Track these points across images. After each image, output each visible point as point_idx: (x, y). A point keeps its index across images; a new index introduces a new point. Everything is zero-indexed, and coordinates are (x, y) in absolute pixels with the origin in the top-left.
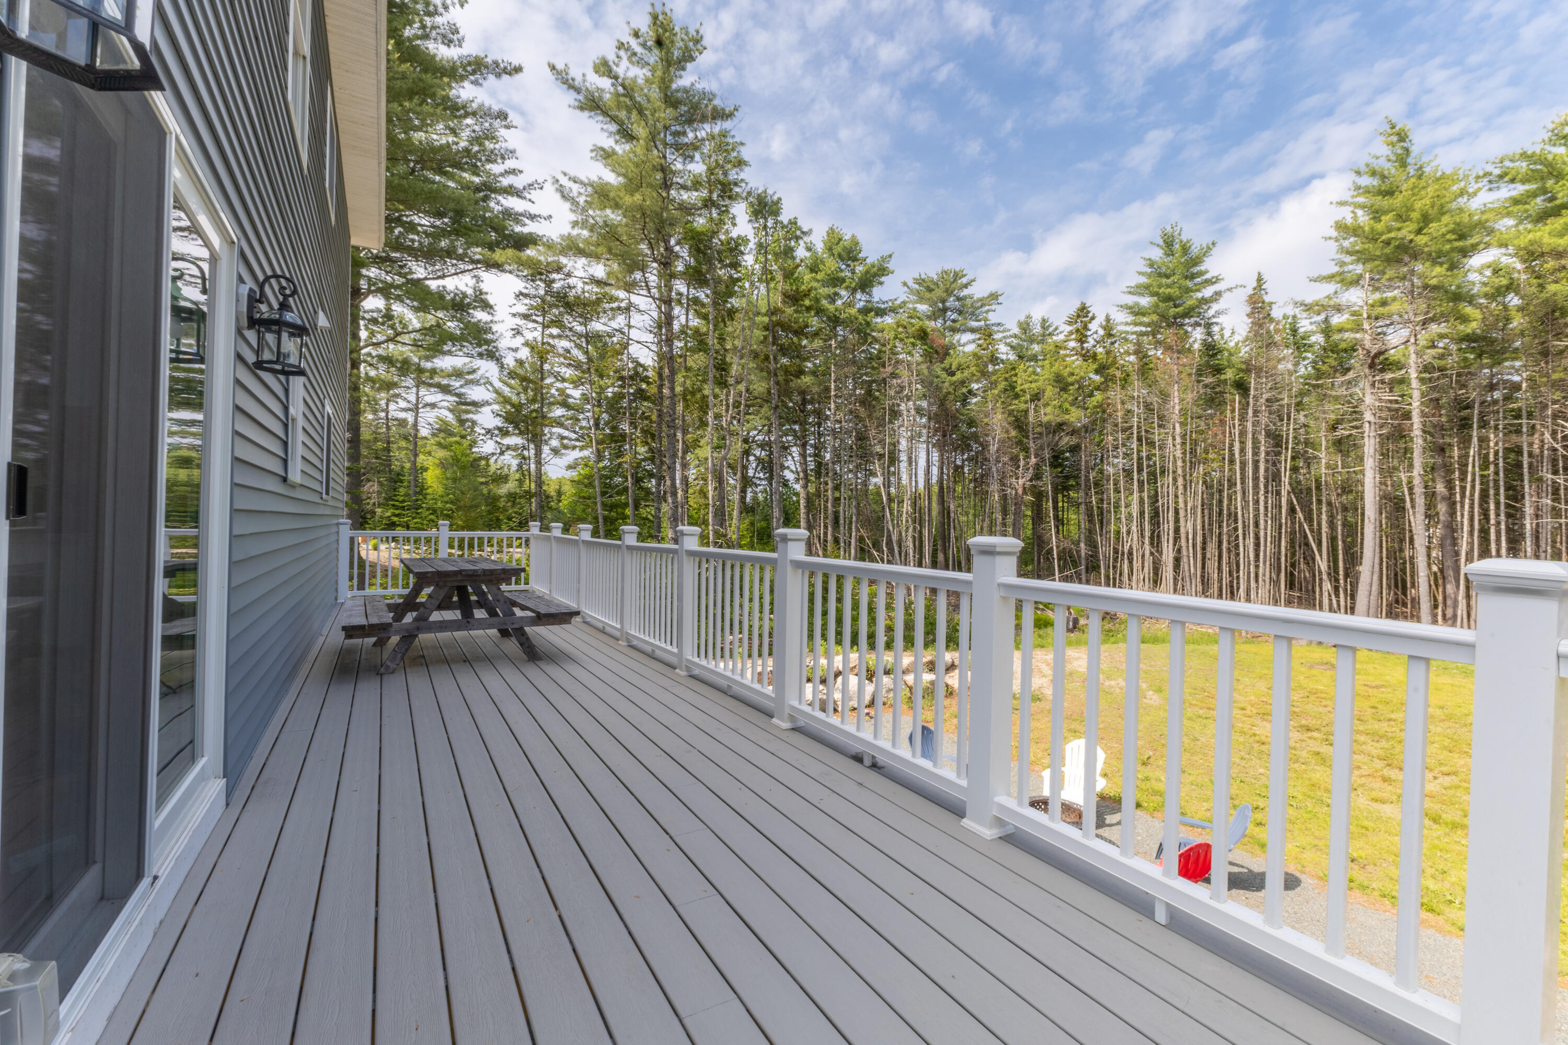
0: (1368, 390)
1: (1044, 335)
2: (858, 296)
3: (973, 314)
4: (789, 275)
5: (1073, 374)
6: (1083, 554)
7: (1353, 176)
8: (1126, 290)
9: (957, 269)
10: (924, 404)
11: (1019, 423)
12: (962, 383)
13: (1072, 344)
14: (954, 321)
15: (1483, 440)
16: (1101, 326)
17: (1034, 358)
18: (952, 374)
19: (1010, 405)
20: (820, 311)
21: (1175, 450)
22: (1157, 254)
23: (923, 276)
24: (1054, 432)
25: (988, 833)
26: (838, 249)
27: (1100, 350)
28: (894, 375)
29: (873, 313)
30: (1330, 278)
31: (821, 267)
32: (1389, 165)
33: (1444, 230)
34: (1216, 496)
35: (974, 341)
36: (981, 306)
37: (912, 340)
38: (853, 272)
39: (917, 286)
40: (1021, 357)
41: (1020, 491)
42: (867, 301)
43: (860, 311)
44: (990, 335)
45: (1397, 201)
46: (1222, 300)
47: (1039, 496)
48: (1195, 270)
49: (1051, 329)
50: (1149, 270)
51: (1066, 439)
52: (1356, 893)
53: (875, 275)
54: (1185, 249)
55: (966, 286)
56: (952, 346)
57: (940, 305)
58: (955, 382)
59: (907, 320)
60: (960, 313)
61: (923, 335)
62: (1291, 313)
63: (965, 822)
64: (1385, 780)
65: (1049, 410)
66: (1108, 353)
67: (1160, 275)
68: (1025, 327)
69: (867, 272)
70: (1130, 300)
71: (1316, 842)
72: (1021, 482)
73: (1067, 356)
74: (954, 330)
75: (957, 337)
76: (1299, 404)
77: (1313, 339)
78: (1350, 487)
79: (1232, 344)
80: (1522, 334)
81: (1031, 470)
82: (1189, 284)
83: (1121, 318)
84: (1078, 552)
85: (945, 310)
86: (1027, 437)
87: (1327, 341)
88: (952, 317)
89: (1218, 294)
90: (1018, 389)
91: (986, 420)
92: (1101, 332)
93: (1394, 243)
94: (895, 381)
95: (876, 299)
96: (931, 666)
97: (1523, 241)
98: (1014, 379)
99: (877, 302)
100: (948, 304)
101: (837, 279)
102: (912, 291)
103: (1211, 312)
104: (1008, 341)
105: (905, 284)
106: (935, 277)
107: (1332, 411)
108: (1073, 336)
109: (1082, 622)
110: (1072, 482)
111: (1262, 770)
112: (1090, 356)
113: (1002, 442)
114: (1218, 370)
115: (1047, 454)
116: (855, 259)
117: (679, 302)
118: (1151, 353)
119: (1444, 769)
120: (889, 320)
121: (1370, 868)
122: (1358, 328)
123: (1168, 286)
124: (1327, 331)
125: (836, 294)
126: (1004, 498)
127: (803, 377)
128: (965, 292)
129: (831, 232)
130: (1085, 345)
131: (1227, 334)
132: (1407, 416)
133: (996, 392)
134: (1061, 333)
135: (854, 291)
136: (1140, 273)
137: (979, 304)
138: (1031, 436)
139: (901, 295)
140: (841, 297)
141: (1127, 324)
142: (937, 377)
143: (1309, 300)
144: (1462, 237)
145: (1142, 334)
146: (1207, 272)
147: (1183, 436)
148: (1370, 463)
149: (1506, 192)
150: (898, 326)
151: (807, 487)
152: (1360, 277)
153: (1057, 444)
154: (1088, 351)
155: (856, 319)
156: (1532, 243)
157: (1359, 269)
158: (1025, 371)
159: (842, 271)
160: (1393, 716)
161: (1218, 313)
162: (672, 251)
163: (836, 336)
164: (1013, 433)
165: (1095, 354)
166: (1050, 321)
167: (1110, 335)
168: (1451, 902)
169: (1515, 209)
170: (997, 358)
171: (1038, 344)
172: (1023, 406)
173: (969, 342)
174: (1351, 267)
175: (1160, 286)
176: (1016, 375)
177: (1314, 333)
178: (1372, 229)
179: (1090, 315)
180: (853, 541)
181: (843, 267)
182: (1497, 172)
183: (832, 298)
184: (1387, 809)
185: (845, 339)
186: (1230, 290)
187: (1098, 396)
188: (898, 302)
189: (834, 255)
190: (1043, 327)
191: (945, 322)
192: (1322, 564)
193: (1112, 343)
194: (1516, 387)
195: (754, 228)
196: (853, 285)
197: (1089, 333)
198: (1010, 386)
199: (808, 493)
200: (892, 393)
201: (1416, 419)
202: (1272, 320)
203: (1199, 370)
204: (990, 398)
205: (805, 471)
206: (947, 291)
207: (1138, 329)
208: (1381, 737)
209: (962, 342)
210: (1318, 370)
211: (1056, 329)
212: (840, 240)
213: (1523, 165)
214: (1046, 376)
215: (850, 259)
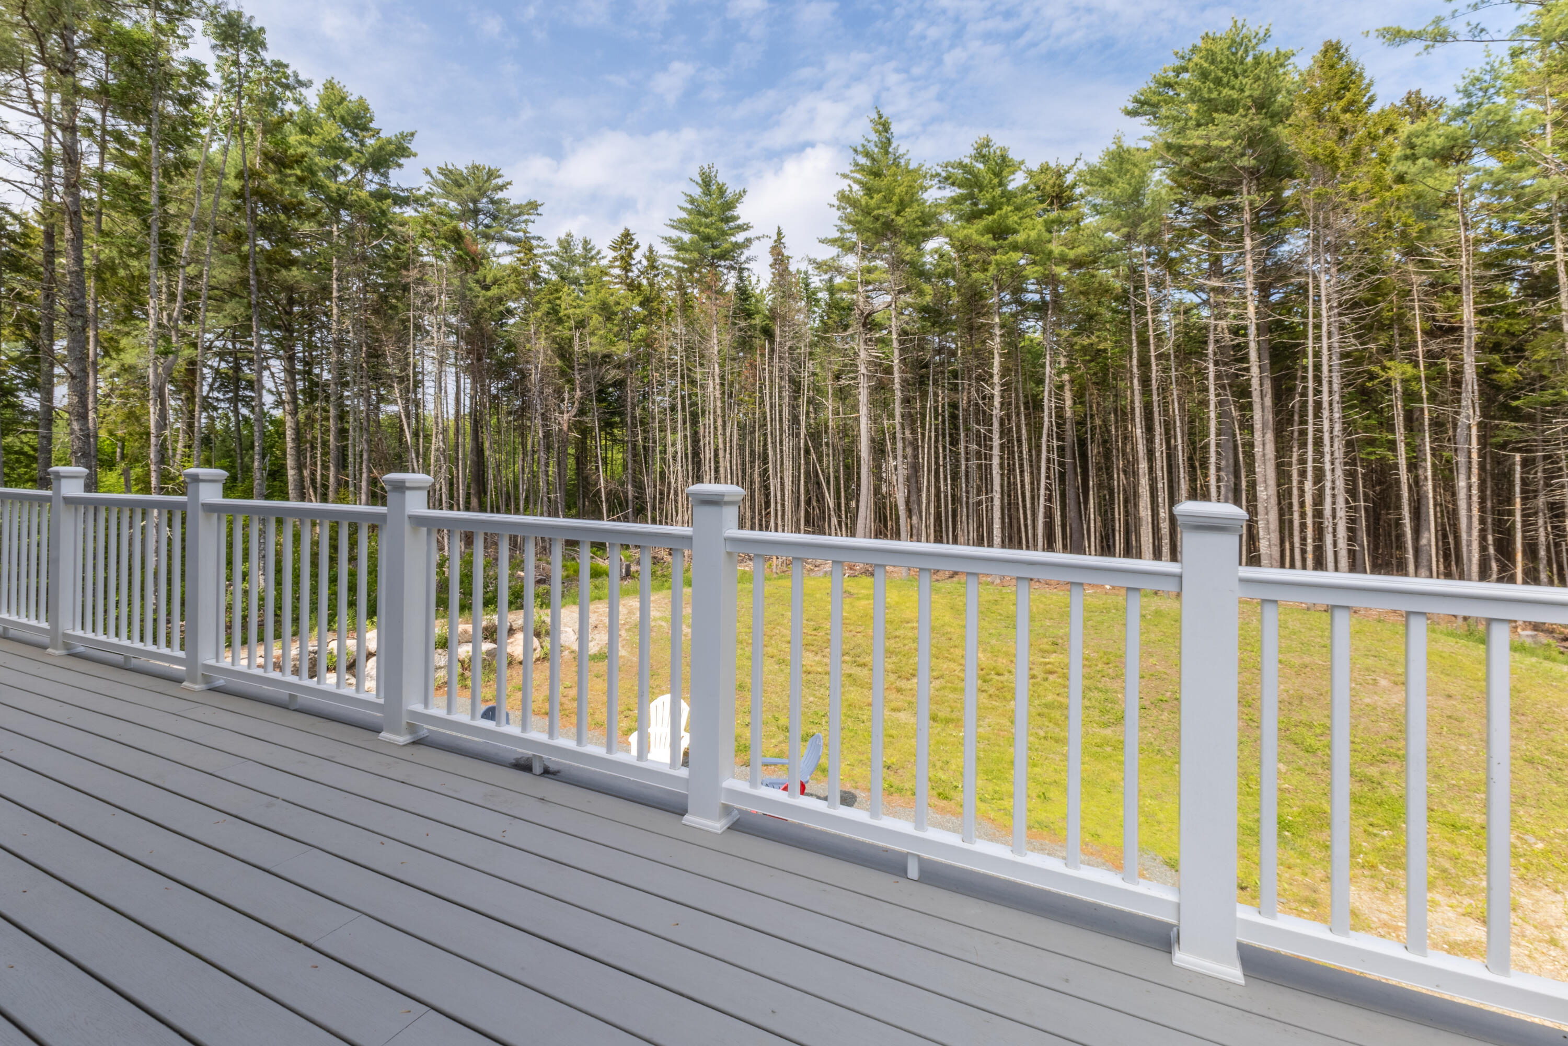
0: (862, 346)
1: (585, 257)
2: (369, 175)
3: (509, 221)
4: (272, 129)
5: (619, 304)
6: (630, 497)
7: (853, 155)
8: (669, 222)
9: (493, 168)
10: (453, 320)
11: (563, 351)
12: (500, 300)
13: (617, 271)
14: (487, 226)
15: (936, 395)
16: (645, 256)
17: (576, 281)
18: (487, 288)
19: (554, 330)
20: (316, 187)
21: (713, 390)
22: (697, 192)
23: (450, 167)
24: (601, 364)
25: (718, 825)
26: (339, 111)
27: (645, 282)
28: (421, 281)
29: (389, 201)
30: (833, 242)
31: (317, 129)
32: (876, 150)
33: (914, 216)
34: (748, 438)
35: (511, 253)
36: (519, 215)
37: (444, 242)
38: (362, 144)
39: (442, 178)
40: (563, 278)
41: (565, 428)
42: (381, 185)
43: (372, 194)
44: (531, 249)
45: (884, 183)
46: (752, 247)
47: (585, 432)
48: (729, 214)
49: (593, 252)
50: (690, 207)
51: (613, 372)
52: (896, 796)
53: (392, 154)
54: (722, 192)
55: (501, 188)
56: (485, 256)
57: (471, 205)
58: (491, 298)
59: (436, 217)
60: (495, 218)
61: (456, 238)
62: (803, 269)
63: (688, 819)
64: (899, 690)
65: (595, 339)
66: (651, 285)
67: (699, 213)
68: (566, 244)
69: (381, 148)
70: (675, 234)
71: (861, 757)
72: (566, 416)
73: (610, 282)
74: (488, 237)
75: (492, 245)
76: (811, 354)
77: (820, 295)
78: (847, 432)
79: (758, 291)
80: (957, 310)
81: (576, 404)
82: (725, 227)
83: (664, 251)
84: (626, 494)
85: (476, 212)
86: (572, 368)
87: (831, 299)
88: (486, 222)
89: (749, 241)
90: (561, 314)
91: (528, 346)
92: (645, 263)
93: (882, 220)
94: (422, 288)
95: (393, 184)
96: (490, 633)
97: (961, 234)
98: (558, 302)
99: (395, 188)
100: (480, 206)
101: (340, 149)
102: (436, 182)
103: (743, 258)
104: (548, 258)
105: (428, 172)
106: (465, 171)
107: (837, 361)
108: (617, 263)
109: (633, 568)
110: (617, 419)
111: (811, 699)
112: (633, 286)
113: (545, 371)
114: (749, 315)
115: (593, 387)
116: (365, 128)
117: (89, 133)
118: (689, 291)
119: (935, 674)
120: (409, 212)
121: (900, 771)
122: (854, 291)
123: (707, 226)
124: (831, 290)
125: (337, 167)
126: (547, 435)
127: (294, 268)
128: (500, 195)
129: (330, 86)
130: (630, 274)
131: (754, 280)
132: (888, 370)
133: (539, 314)
134: (603, 258)
135: (363, 169)
136: (681, 208)
137: (517, 211)
138: (576, 367)
139: (423, 185)
140: (344, 173)
141: (670, 257)
142: (470, 289)
143: (819, 260)
144: (925, 224)
145: (684, 270)
146: (737, 218)
147: (722, 378)
148: (863, 411)
149: (951, 192)
150: (426, 222)
151: (296, 413)
152: (855, 244)
153: (602, 378)
154: (633, 281)
155: (368, 205)
156: (966, 237)
157: (854, 237)
158: (569, 295)
159: (346, 139)
160: (897, 634)
161: (749, 260)
162: (76, 56)
163: (338, 221)
164: (559, 362)
165: (640, 285)
166: (592, 243)
167: (653, 267)
168: (956, 787)
169: (955, 207)
170: (539, 277)
171: (580, 265)
172: (567, 333)
173: (505, 254)
174: (848, 235)
175: (700, 225)
176: (559, 298)
177: (821, 290)
178: (867, 205)
179: (634, 243)
180: (364, 484)
181: (348, 135)
182: (944, 174)
183: (334, 172)
184: (902, 716)
185: (352, 227)
186: (758, 238)
187: (642, 330)
188: (422, 192)
189: (334, 117)
190: (585, 249)
191: (477, 226)
192: (830, 501)
193: (656, 276)
194: (953, 353)
195: (219, 57)
196: (363, 161)
197: (633, 262)
198: (553, 309)
199: (297, 423)
200: (419, 303)
201: (896, 375)
202: (790, 273)
203: (734, 313)
204: (532, 320)
205: (293, 393)
206: (479, 189)
207: (680, 264)
208: (892, 653)
209: (497, 252)
210: (825, 324)
211: (599, 253)
212: (343, 99)
213: (959, 173)
214: (592, 303)
215: (357, 126)
